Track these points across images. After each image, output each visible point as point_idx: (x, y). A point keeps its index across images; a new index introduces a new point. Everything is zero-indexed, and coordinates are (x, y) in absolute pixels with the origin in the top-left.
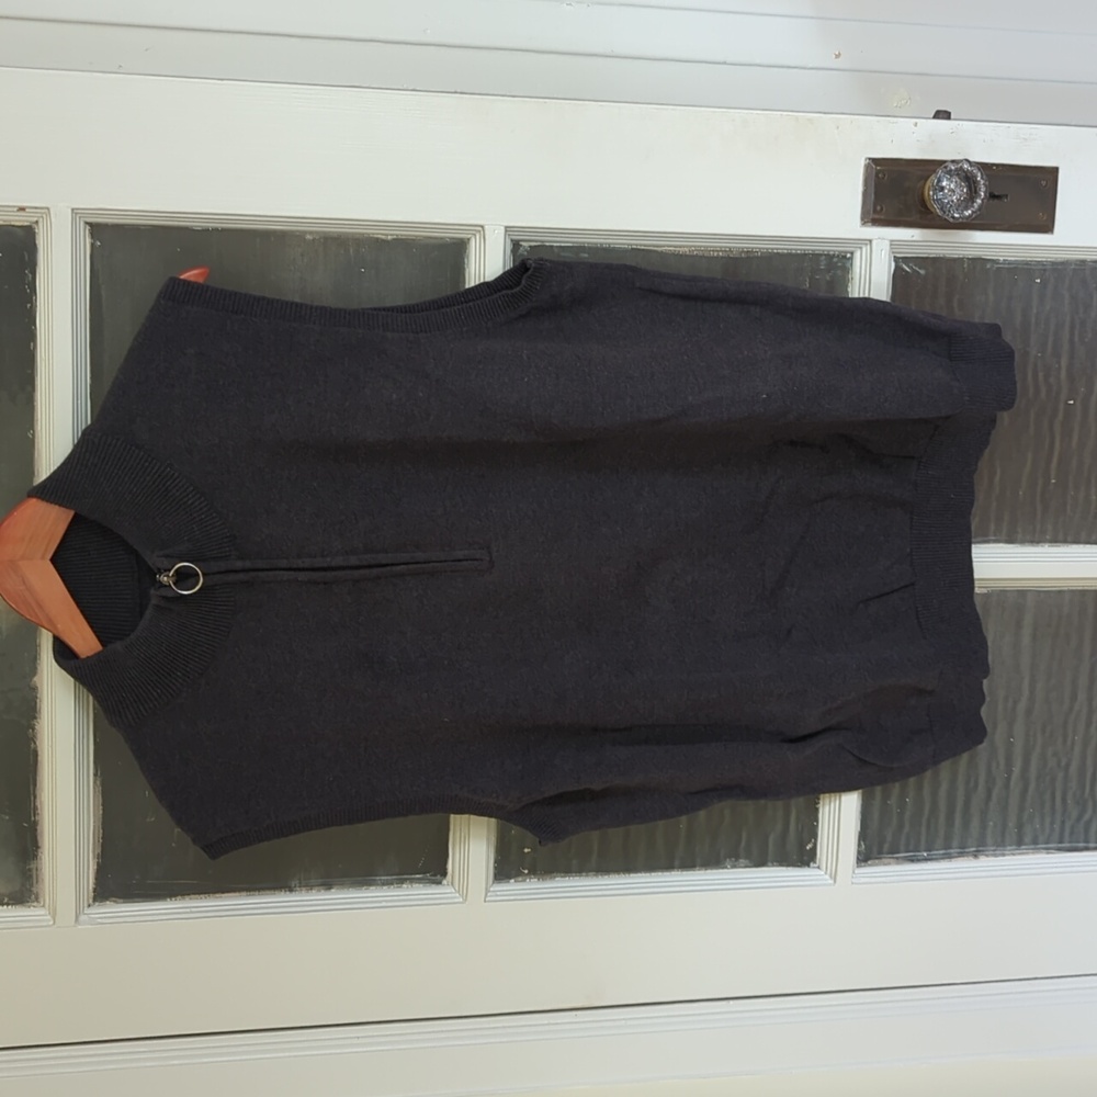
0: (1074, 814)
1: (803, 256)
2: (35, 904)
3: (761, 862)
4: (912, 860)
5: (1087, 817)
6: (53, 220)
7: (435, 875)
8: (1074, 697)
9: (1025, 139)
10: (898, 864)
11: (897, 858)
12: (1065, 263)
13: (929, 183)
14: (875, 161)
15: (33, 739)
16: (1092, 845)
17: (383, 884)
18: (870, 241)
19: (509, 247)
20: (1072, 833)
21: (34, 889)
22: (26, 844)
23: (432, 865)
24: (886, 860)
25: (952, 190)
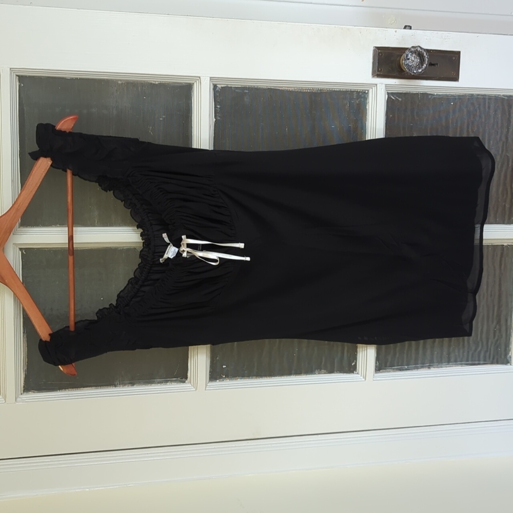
0: (473, 348)
1: (346, 92)
3: (331, 371)
4: (400, 370)
5: (479, 349)
6: (1, 73)
7: (182, 378)
9: (445, 39)
10: (394, 371)
11: (394, 369)
12: (464, 96)
13: (402, 57)
14: (378, 48)
16: (481, 362)
17: (158, 383)
18: (376, 85)
19: (212, 87)
20: (472, 357)
23: (180, 374)
24: (388, 370)
25: (413, 60)
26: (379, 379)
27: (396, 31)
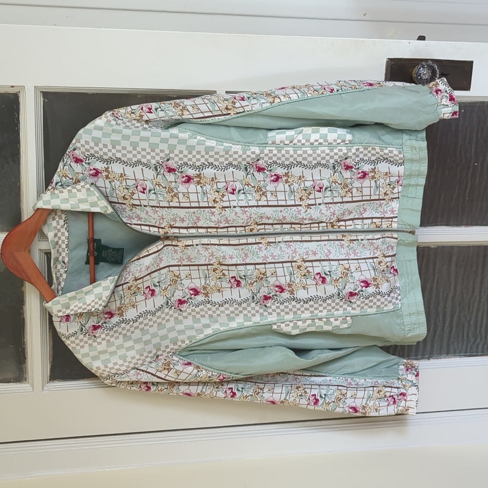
0: (472, 341)
2: (25, 382)
6: (26, 91)
8: (473, 291)
9: (459, 49)
12: (475, 103)
13: (414, 71)
14: (391, 59)
15: (23, 314)
20: (471, 349)
21: (24, 376)
22: (20, 357)
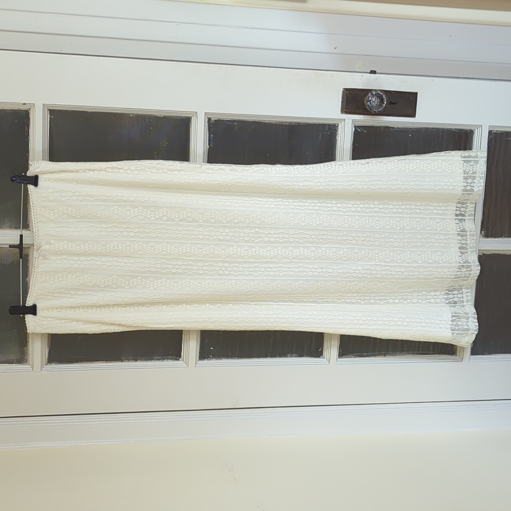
1: (319, 125)
2: (26, 363)
3: (301, 355)
4: (360, 356)
6: (36, 108)
7: (177, 357)
9: (405, 82)
10: (355, 357)
11: (354, 355)
12: (421, 129)
17: (158, 360)
18: (345, 120)
19: (207, 120)
21: (25, 358)
22: (23, 340)
23: (175, 353)
24: (350, 356)
25: (374, 101)
26: (341, 363)
27: (362, 76)
